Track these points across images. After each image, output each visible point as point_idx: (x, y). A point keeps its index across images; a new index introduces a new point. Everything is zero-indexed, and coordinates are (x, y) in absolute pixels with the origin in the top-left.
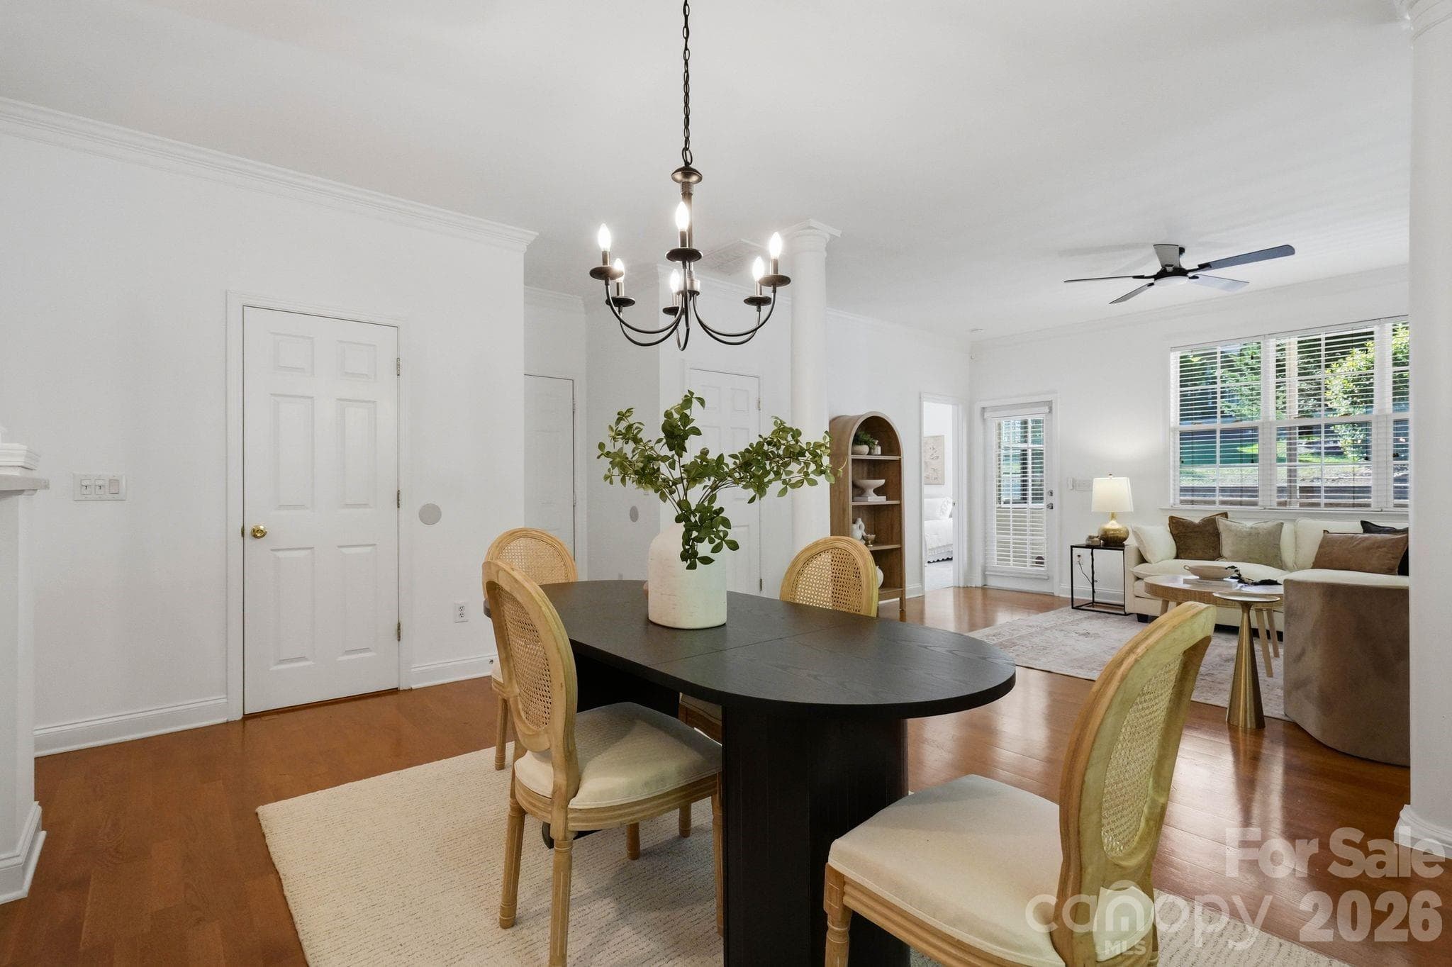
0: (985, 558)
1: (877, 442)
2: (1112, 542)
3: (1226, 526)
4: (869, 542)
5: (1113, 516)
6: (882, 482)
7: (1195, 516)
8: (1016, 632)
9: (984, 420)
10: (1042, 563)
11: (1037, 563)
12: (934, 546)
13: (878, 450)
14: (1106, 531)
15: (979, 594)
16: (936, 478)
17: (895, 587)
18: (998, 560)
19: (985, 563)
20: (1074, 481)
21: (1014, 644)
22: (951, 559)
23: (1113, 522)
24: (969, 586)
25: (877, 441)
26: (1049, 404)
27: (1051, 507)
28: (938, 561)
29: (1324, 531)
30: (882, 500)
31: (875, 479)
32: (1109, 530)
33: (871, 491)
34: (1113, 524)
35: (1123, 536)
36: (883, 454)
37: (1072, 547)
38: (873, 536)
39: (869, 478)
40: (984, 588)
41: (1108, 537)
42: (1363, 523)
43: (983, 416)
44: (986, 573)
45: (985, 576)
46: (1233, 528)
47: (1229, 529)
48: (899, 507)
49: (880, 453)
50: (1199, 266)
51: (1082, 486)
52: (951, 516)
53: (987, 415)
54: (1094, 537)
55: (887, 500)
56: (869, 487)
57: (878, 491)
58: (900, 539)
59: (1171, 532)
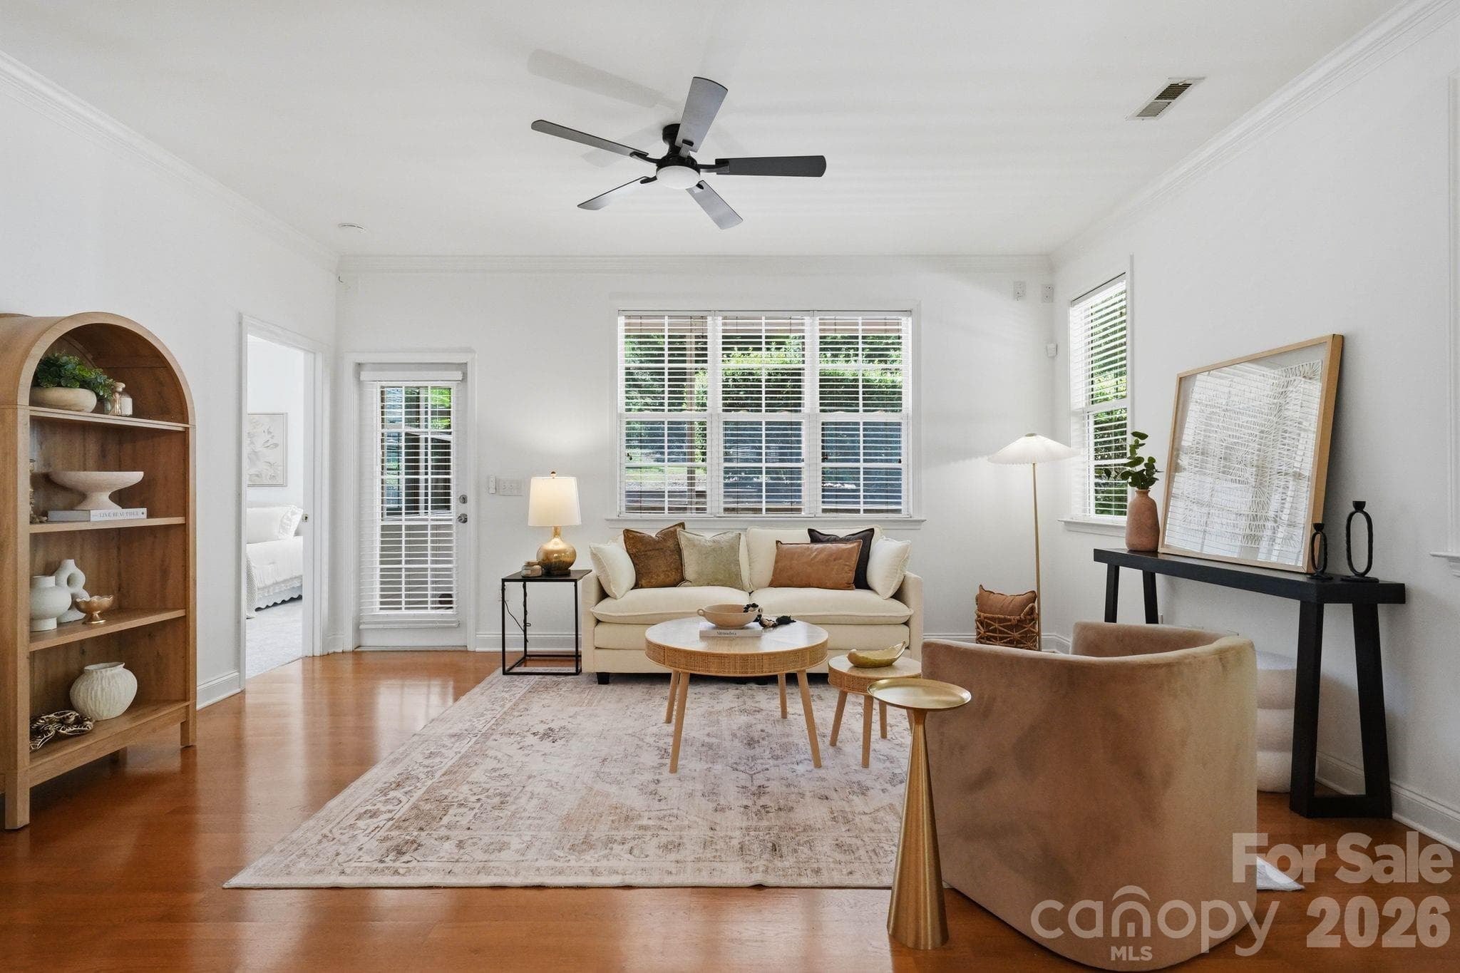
0: (359, 604)
1: (121, 387)
2: (555, 570)
3: (689, 540)
4: (96, 614)
5: (556, 533)
6: (135, 477)
7: (651, 527)
8: (438, 760)
9: (360, 383)
10: (450, 602)
11: (441, 602)
12: (269, 582)
13: (125, 405)
14: (548, 554)
15: (348, 665)
16: (273, 477)
17: (169, 702)
18: (382, 603)
19: (360, 611)
20: (497, 481)
21: (444, 805)
22: (300, 598)
23: (557, 540)
24: (331, 651)
25: (124, 385)
26: (463, 367)
27: (463, 519)
28: (275, 604)
29: (777, 542)
30: (137, 517)
31: (120, 470)
32: (553, 552)
33: (104, 497)
34: (556, 544)
35: (568, 560)
36: (137, 413)
37: (504, 581)
38: (107, 601)
39: (103, 466)
40: (357, 653)
41: (551, 563)
42: (811, 532)
43: (359, 378)
44: (361, 627)
45: (358, 631)
46: (697, 543)
47: (692, 544)
48: (183, 532)
49: (129, 411)
50: (717, 161)
51: (514, 490)
52: (297, 534)
53: (365, 376)
54: (533, 564)
55: (150, 515)
56: (99, 488)
57: (123, 498)
58: (184, 597)
59: (627, 551)
